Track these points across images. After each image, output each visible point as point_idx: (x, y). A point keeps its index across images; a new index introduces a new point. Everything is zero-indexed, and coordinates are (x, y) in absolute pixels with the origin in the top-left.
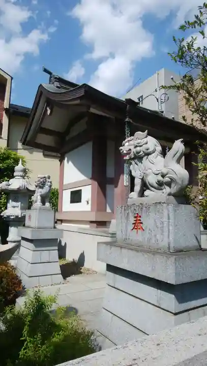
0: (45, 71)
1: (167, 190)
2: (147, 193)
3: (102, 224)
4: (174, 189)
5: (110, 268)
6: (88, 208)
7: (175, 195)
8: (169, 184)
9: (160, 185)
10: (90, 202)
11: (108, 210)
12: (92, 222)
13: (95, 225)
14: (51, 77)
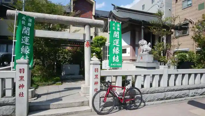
0: (113, 5)
1: (147, 52)
2: (144, 52)
3: (134, 60)
4: (148, 52)
5: (137, 67)
6: (129, 55)
7: (149, 53)
8: (147, 51)
9: (146, 51)
10: (130, 53)
11: (136, 56)
12: (130, 60)
13: (132, 61)
14: (114, 7)
